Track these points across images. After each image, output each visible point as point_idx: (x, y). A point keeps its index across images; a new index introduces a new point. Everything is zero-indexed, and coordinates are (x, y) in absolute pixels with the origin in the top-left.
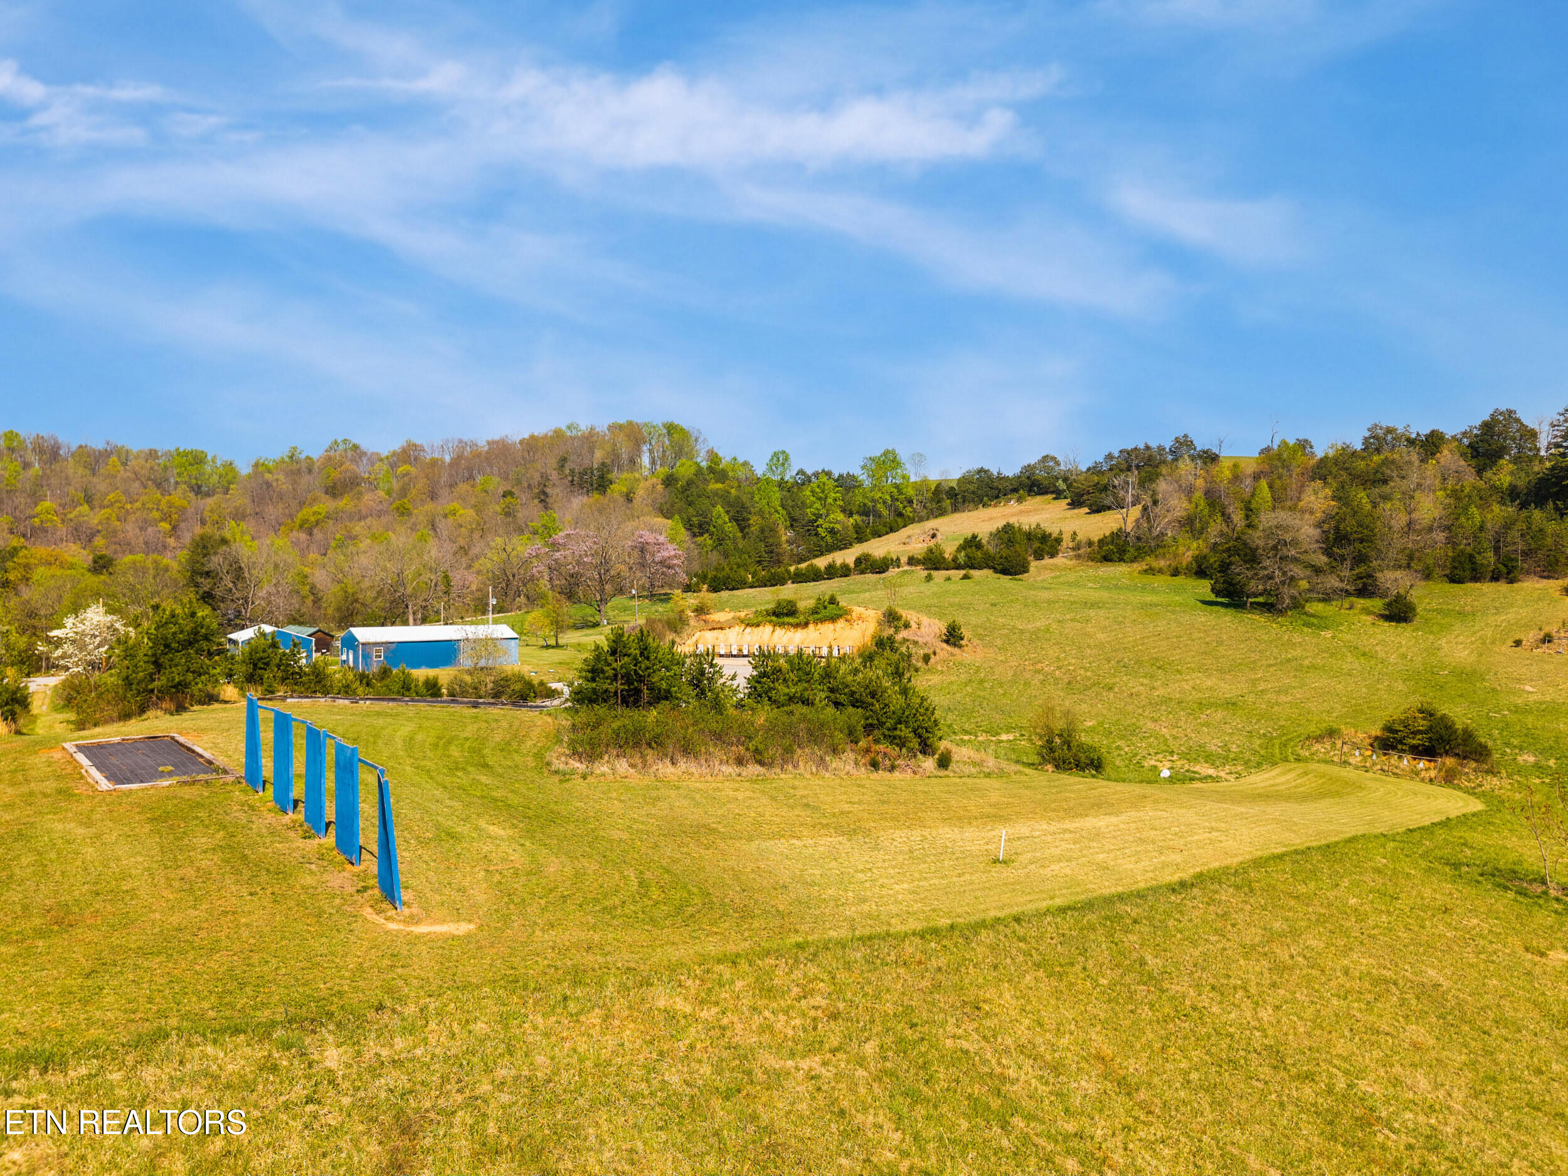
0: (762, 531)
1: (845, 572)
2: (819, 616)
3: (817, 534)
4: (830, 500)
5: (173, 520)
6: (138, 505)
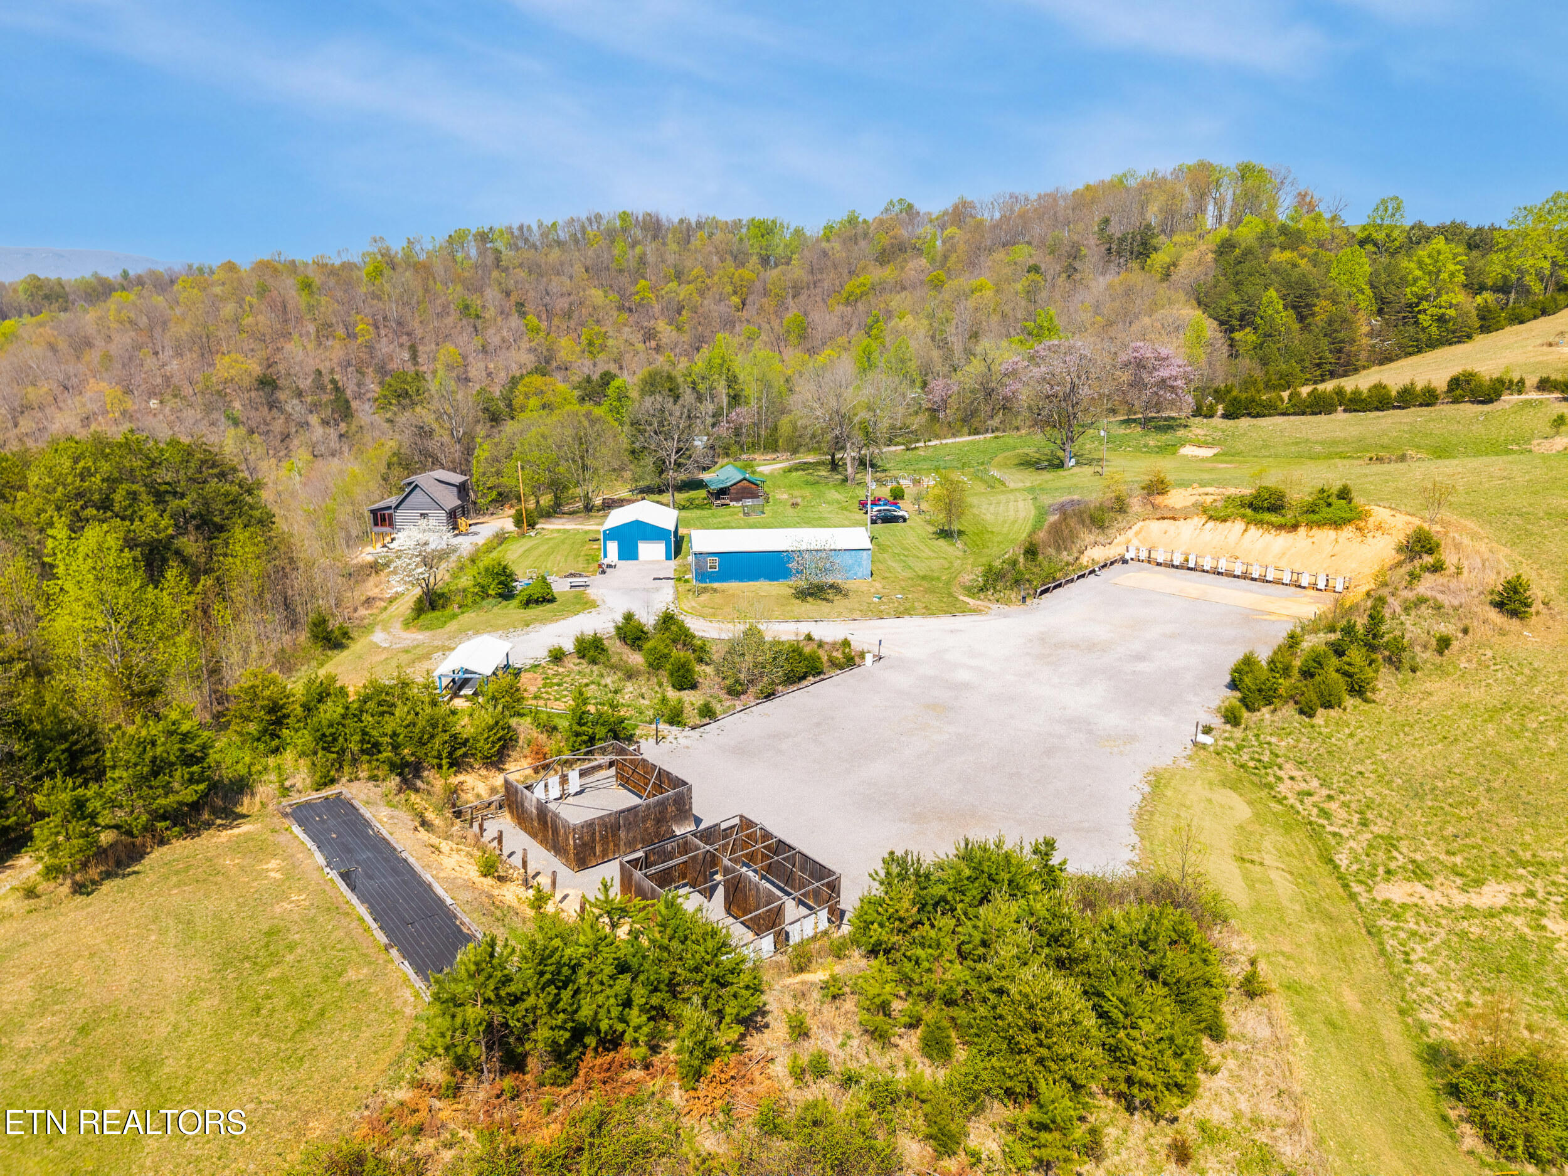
0: (1330, 322)
1: (1429, 398)
2: (1315, 517)
3: (1417, 323)
4: (1444, 276)
5: (744, 294)
6: (716, 278)
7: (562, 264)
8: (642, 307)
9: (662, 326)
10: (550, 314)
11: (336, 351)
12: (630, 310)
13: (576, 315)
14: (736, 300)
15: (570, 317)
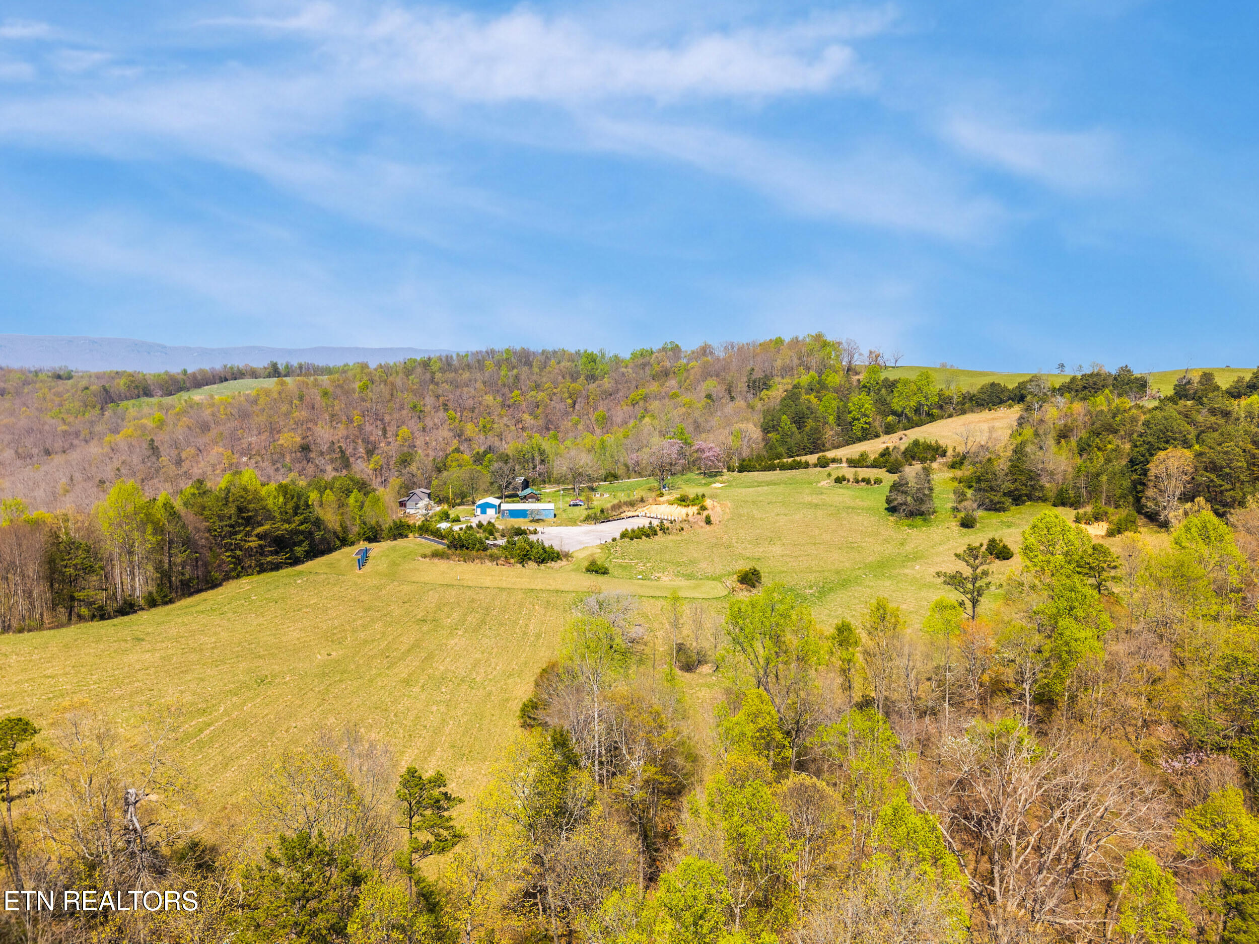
5: (574, 397)
6: (559, 389)
7: (470, 381)
8: (515, 406)
9: (526, 416)
10: (462, 409)
11: (341, 431)
12: (509, 406)
13: (477, 411)
14: (569, 401)
15: (473, 412)
